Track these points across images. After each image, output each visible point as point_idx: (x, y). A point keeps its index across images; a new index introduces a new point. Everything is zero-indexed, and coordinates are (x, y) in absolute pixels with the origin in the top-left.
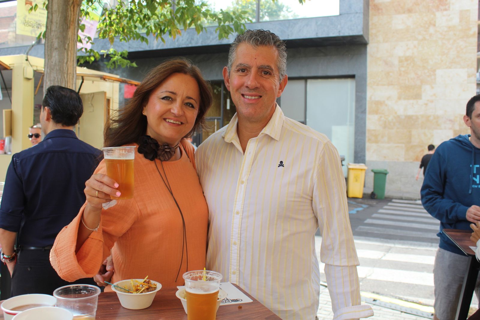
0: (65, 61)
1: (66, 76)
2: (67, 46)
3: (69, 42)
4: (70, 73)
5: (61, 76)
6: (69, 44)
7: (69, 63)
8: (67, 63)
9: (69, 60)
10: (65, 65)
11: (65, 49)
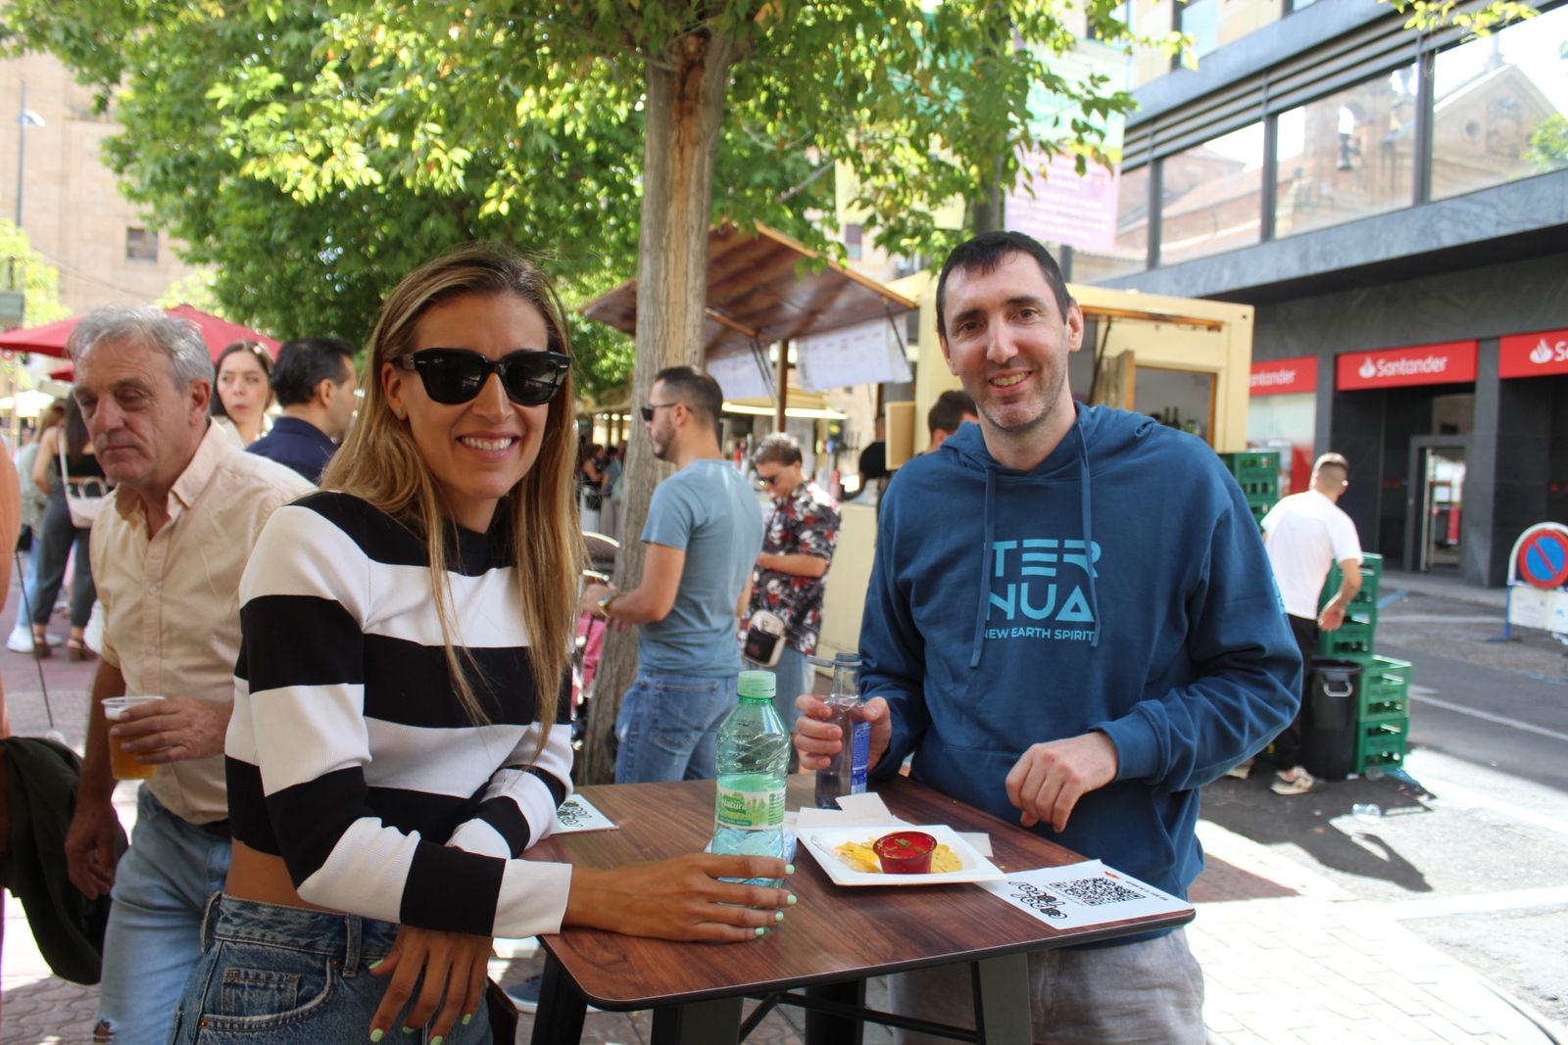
0: (663, 275)
1: (663, 309)
2: (664, 240)
3: (671, 232)
4: (675, 303)
5: (655, 312)
6: (668, 238)
7: (671, 279)
8: (666, 279)
9: (671, 273)
10: (661, 284)
11: (662, 248)
